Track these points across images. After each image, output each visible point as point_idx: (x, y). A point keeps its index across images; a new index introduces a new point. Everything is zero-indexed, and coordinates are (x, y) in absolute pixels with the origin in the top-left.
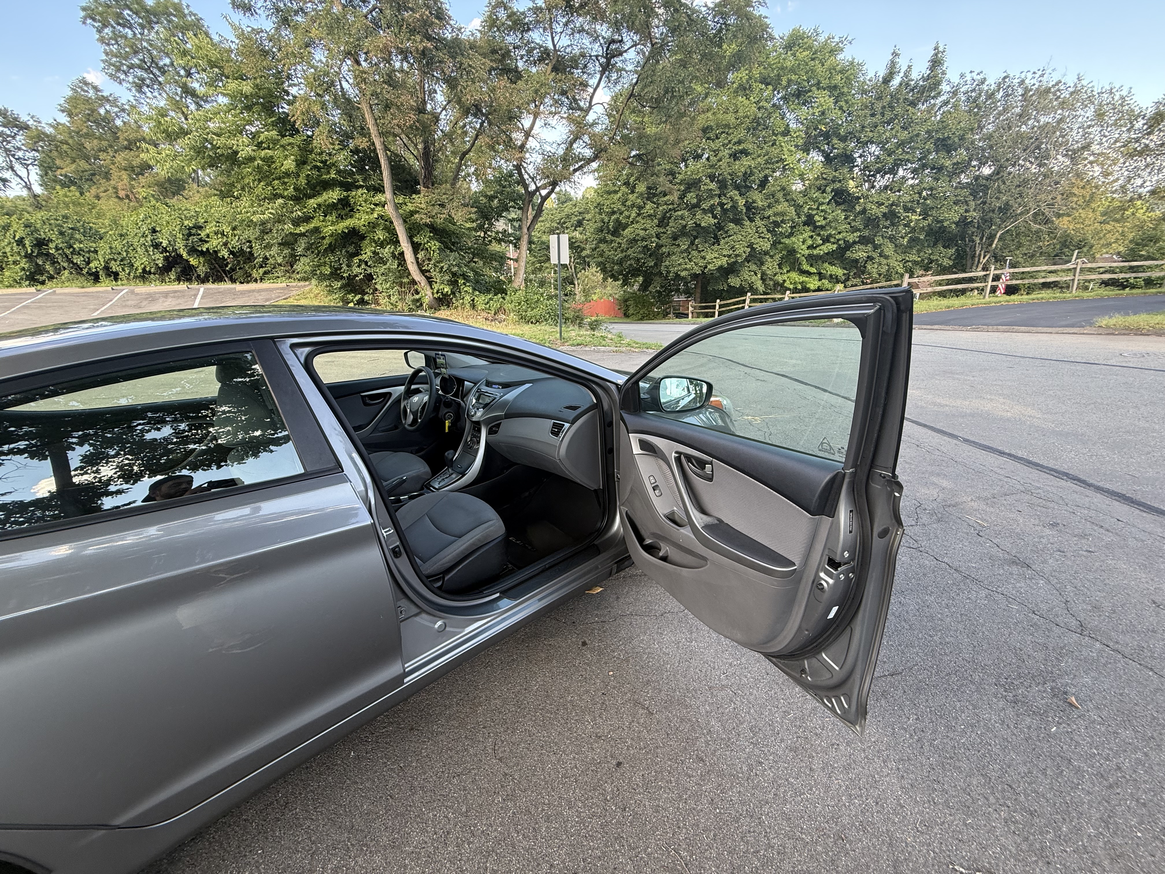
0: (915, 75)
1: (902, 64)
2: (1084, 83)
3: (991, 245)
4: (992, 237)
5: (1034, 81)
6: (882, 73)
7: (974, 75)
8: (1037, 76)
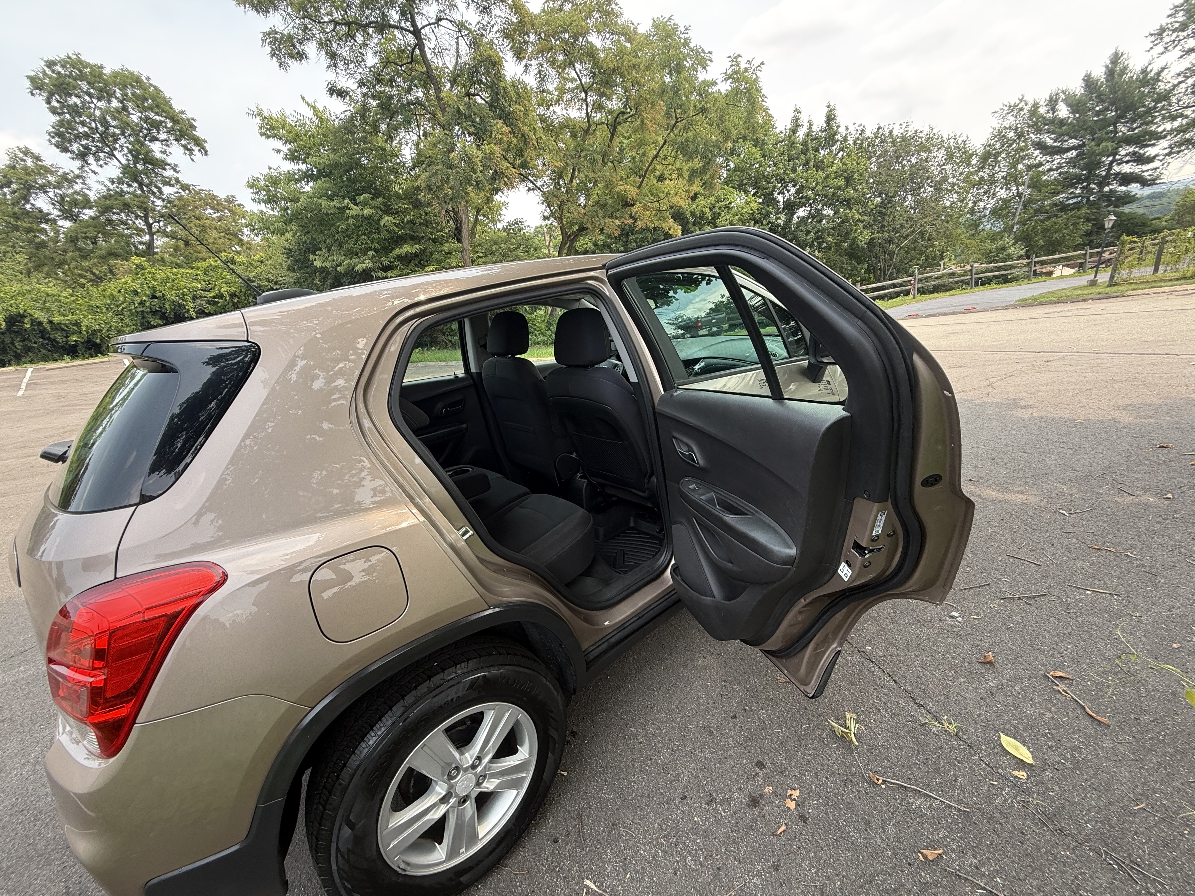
0: (815, 128)
1: (804, 119)
2: (935, 131)
3: (891, 259)
4: (892, 254)
5: (902, 131)
6: (789, 126)
7: (856, 126)
8: (904, 127)
